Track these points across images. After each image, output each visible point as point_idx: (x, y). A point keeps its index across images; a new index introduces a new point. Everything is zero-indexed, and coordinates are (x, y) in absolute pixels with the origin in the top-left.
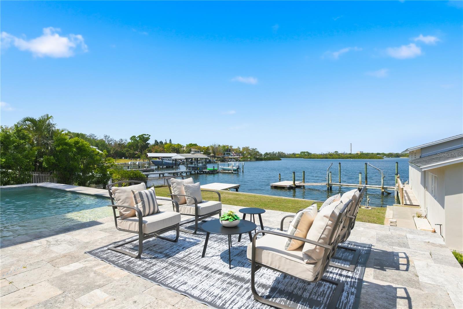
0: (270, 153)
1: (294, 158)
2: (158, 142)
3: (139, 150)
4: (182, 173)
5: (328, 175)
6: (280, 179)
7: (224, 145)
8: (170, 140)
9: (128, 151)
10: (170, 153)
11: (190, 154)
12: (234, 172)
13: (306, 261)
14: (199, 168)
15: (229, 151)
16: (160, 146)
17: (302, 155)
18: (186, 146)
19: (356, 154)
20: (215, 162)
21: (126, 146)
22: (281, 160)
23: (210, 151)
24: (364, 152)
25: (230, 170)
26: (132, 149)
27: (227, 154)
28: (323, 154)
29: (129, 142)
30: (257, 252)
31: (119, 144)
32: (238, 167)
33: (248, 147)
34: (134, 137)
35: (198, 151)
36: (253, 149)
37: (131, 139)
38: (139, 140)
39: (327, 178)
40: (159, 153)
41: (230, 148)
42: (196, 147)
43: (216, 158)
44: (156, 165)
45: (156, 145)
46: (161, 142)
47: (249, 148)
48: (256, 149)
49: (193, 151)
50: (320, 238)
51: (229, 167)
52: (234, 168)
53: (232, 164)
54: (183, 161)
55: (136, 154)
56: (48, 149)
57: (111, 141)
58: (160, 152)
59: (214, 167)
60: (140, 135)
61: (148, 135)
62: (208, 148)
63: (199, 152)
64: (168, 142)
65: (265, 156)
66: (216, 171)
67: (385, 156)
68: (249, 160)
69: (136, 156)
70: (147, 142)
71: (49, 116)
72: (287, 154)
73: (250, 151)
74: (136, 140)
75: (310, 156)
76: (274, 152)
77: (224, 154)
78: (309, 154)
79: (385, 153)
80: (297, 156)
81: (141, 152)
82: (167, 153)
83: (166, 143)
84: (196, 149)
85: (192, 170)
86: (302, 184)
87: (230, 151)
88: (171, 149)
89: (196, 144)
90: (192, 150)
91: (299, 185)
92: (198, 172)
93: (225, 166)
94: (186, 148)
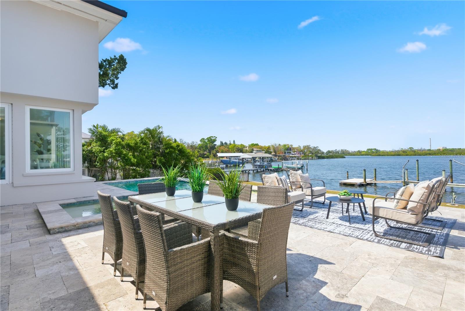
0: (332, 151)
1: (359, 155)
2: (223, 143)
3: (207, 151)
4: (250, 171)
5: (404, 173)
6: (348, 177)
7: (285, 144)
8: (234, 141)
9: (199, 152)
10: (234, 152)
11: (252, 153)
13: (410, 213)
14: (264, 166)
15: (290, 150)
16: (226, 147)
17: (369, 153)
18: (248, 145)
19: (438, 150)
20: (276, 161)
21: (197, 147)
23: (271, 150)
24: (447, 148)
25: (294, 168)
26: (202, 149)
27: (288, 153)
28: (394, 151)
29: (199, 144)
30: (376, 209)
31: (191, 146)
32: (302, 165)
33: (309, 145)
34: (203, 139)
35: (260, 151)
36: (315, 147)
37: (201, 141)
38: (207, 141)
39: (403, 175)
40: (224, 153)
41: (290, 147)
42: (258, 147)
43: (277, 157)
44: (224, 164)
45: (222, 146)
46: (226, 143)
47: (310, 147)
48: (318, 147)
49: (255, 151)
50: (420, 200)
51: (293, 166)
52: (298, 166)
53: (296, 162)
54: (247, 159)
55: (205, 154)
56: (160, 151)
57: (185, 143)
58: (226, 152)
59: (279, 165)
60: (208, 137)
61: (214, 137)
62: (269, 147)
63: (261, 151)
64: (232, 143)
65: (327, 154)
66: (281, 169)
68: (310, 158)
69: (206, 156)
70: (214, 144)
71: (160, 127)
72: (351, 152)
73: (311, 149)
74: (205, 142)
75: (378, 153)
76: (336, 150)
77: (285, 153)
78: (377, 151)
80: (363, 153)
81: (210, 152)
82: (232, 153)
83: (230, 144)
84: (258, 148)
85: (259, 168)
86: (374, 182)
88: (235, 149)
89: (258, 144)
90: (254, 149)
91: (370, 182)
92: (264, 170)
93: (289, 165)
94: (249, 148)
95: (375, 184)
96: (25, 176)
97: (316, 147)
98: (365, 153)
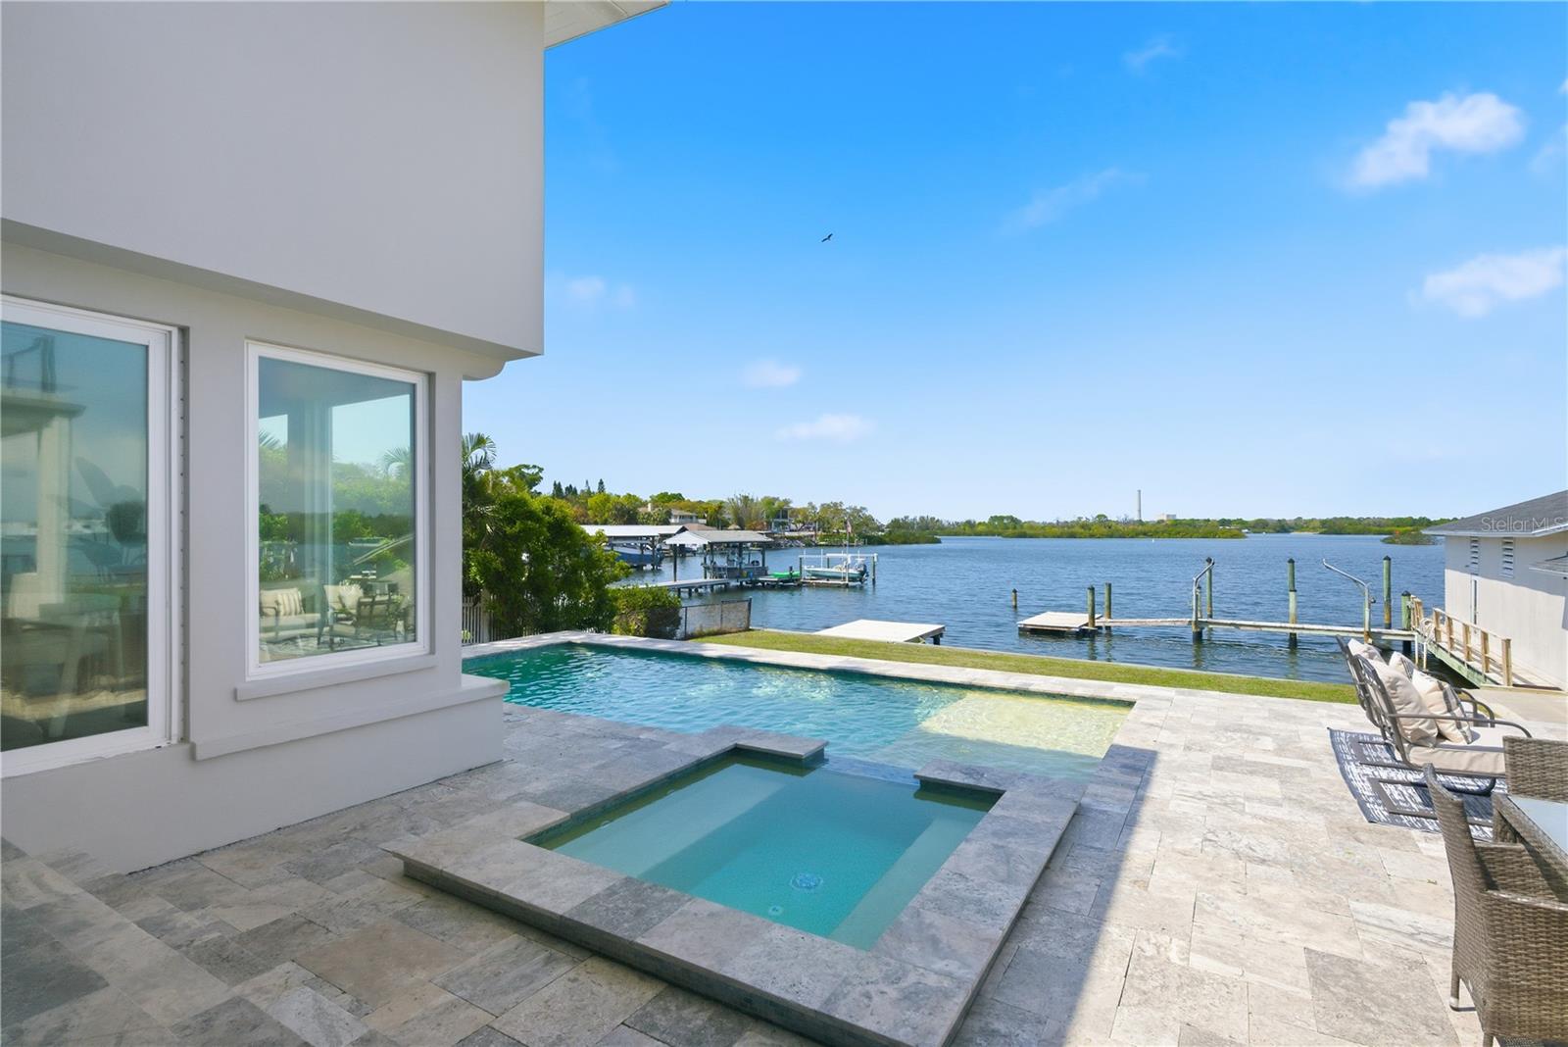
1: (970, 535)
2: (562, 490)
8: (601, 483)
12: (851, 584)
14: (745, 573)
15: (783, 517)
17: (996, 527)
18: (650, 499)
22: (939, 541)
23: (727, 517)
25: (838, 578)
27: (778, 525)
33: (838, 502)
35: (691, 517)
36: (855, 509)
38: (508, 482)
41: (784, 506)
42: (682, 504)
45: (562, 499)
46: (571, 490)
47: (844, 507)
48: (864, 509)
49: (677, 517)
51: (833, 570)
52: (851, 571)
59: (790, 568)
60: (513, 466)
61: (534, 467)
62: (719, 507)
63: (694, 519)
64: (594, 488)
65: (891, 531)
67: (1247, 528)
68: (845, 542)
70: (533, 491)
72: (946, 524)
73: (847, 514)
75: (1019, 529)
77: (769, 525)
79: (1244, 519)
80: (980, 528)
83: (589, 494)
84: (681, 509)
86: (1104, 622)
87: (785, 517)
88: (610, 511)
89: (680, 495)
90: (675, 512)
92: (744, 583)
93: (820, 567)
94: (653, 508)
95: (1108, 628)
96: (241, 701)
97: (858, 508)
98: (984, 527)
